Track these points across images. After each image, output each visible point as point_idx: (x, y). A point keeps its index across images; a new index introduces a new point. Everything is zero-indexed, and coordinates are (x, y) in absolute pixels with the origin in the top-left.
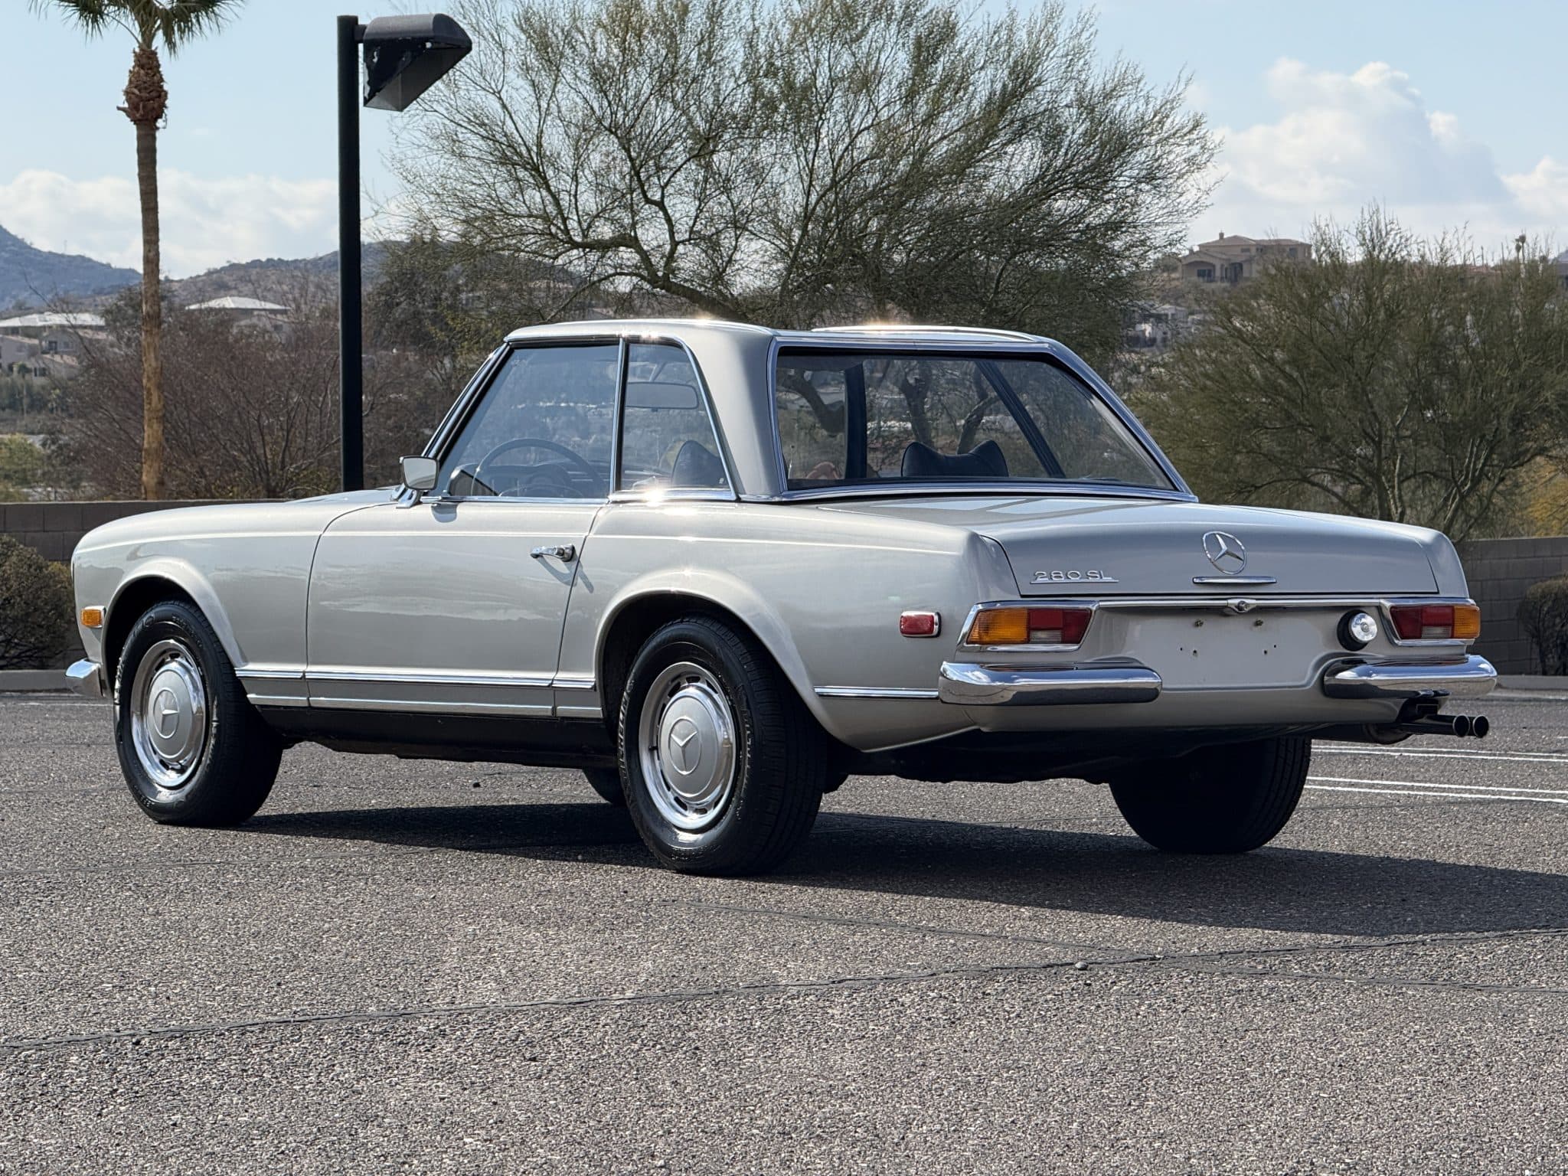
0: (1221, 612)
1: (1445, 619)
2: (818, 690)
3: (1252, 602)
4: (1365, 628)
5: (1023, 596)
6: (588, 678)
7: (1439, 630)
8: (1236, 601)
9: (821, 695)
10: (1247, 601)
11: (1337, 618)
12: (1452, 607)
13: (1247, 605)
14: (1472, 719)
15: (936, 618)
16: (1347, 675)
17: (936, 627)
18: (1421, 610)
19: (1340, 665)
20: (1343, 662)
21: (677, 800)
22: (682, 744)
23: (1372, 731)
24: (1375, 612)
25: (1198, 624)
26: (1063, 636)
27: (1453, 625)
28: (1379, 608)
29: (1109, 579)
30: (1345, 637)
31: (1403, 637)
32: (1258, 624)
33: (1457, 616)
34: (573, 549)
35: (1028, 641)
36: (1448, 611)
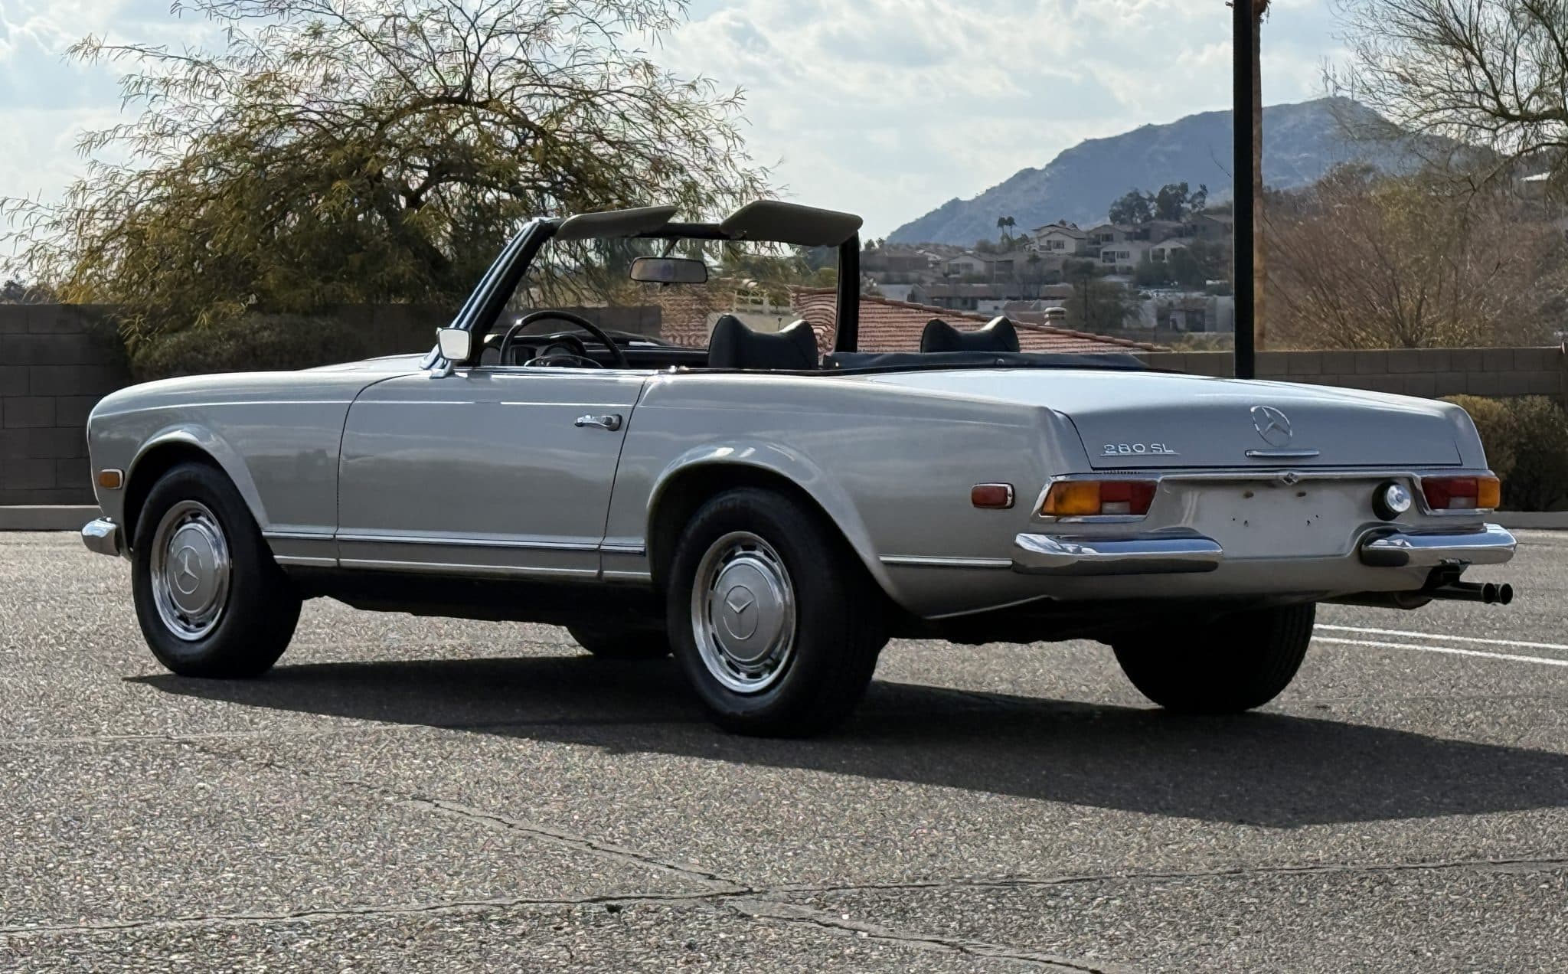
0: (1269, 484)
1: (1470, 490)
2: (883, 559)
3: (1300, 474)
4: (1399, 500)
5: (1094, 469)
6: (637, 543)
7: (1463, 501)
8: (1285, 474)
9: (886, 564)
10: (1296, 474)
11: (1371, 489)
12: (1476, 479)
13: (1296, 477)
14: (1498, 586)
15: (1010, 490)
16: (1381, 544)
17: (1009, 498)
18: (1448, 481)
19: (1374, 534)
20: (1378, 531)
21: (729, 663)
22: (738, 610)
23: (1396, 597)
24: (1406, 483)
25: (1248, 495)
26: (1131, 508)
27: (1476, 496)
28: (1410, 480)
29: (1171, 452)
30: (1380, 507)
31: (1433, 507)
32: (1302, 494)
33: (1481, 486)
34: (620, 418)
35: (1100, 512)
36: (1473, 482)
